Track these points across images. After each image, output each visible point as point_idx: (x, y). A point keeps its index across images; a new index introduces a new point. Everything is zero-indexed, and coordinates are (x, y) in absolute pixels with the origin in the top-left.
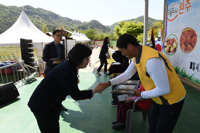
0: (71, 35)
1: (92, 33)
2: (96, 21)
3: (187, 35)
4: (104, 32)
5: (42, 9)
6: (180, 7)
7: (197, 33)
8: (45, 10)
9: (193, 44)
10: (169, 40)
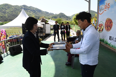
0: (48, 21)
1: (60, 20)
2: (62, 13)
3: (108, 22)
4: (67, 20)
5: (32, 7)
6: (105, 7)
7: (113, 21)
8: (34, 8)
9: (111, 27)
10: (100, 25)
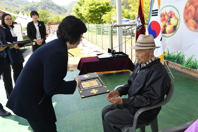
4: (60, 13)
10: (163, 16)
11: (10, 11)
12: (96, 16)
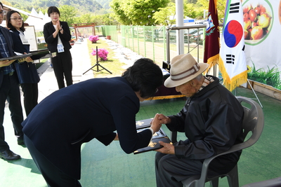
4: (91, 10)
10: (246, 12)
11: (18, 6)
12: (145, 14)
